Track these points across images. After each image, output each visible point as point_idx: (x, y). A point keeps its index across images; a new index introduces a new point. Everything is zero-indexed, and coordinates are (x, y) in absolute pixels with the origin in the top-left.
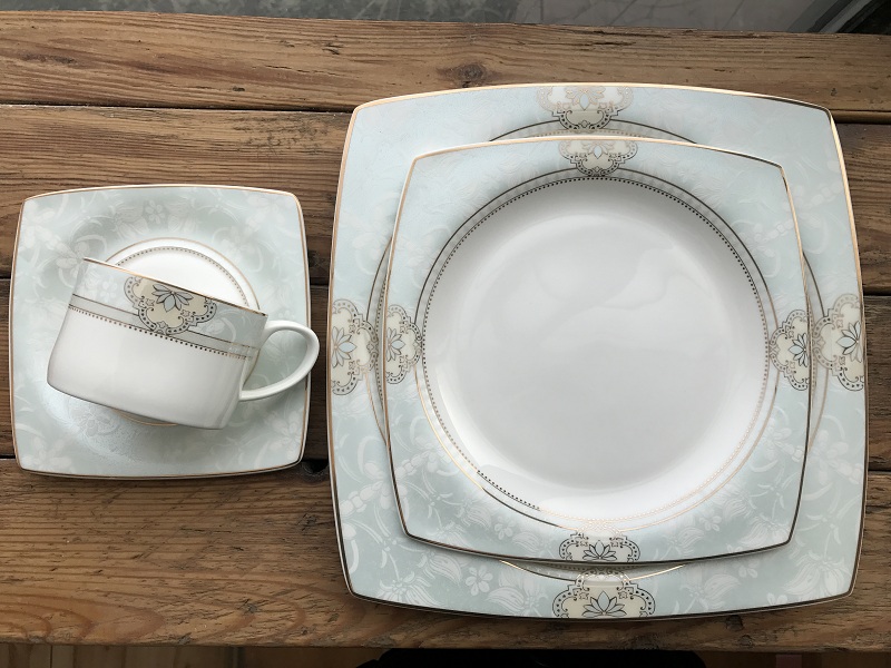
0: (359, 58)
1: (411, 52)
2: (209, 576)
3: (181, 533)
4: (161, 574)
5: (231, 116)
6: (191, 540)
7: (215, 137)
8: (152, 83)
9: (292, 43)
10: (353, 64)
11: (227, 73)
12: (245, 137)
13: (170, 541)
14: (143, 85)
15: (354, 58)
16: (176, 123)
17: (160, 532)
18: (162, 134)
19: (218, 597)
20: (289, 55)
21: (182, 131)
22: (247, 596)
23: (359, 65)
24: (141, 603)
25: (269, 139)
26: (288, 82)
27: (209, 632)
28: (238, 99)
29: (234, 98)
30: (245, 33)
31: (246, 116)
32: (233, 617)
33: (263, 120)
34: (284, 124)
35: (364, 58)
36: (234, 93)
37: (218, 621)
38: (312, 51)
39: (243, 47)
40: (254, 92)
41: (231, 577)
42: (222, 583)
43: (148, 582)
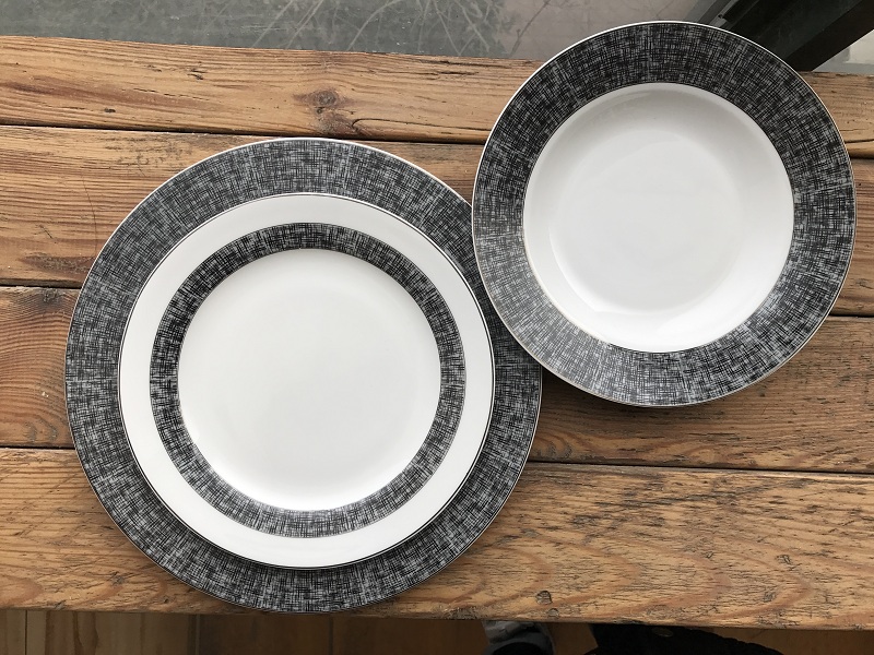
0: (222, 83)
1: (270, 78)
2: (83, 552)
3: (57, 514)
4: (39, 549)
5: (103, 136)
6: (66, 520)
7: (88, 155)
8: (29, 103)
9: (159, 67)
10: (216, 89)
11: (99, 95)
12: (115, 156)
13: (47, 520)
14: (21, 105)
15: (217, 83)
16: (51, 141)
17: (38, 513)
18: (39, 151)
19: (90, 570)
20: (156, 79)
21: (56, 149)
22: (116, 569)
23: (221, 90)
24: (22, 574)
25: (138, 158)
26: (155, 105)
27: (82, 600)
28: (110, 119)
29: (106, 119)
30: (115, 57)
31: (116, 136)
32: (103, 587)
33: (133, 140)
34: (152, 144)
35: (227, 84)
36: (105, 114)
37: (90, 590)
38: (177, 75)
39: (113, 71)
40: (124, 114)
41: (101, 552)
42: (94, 558)
43: (28, 556)
